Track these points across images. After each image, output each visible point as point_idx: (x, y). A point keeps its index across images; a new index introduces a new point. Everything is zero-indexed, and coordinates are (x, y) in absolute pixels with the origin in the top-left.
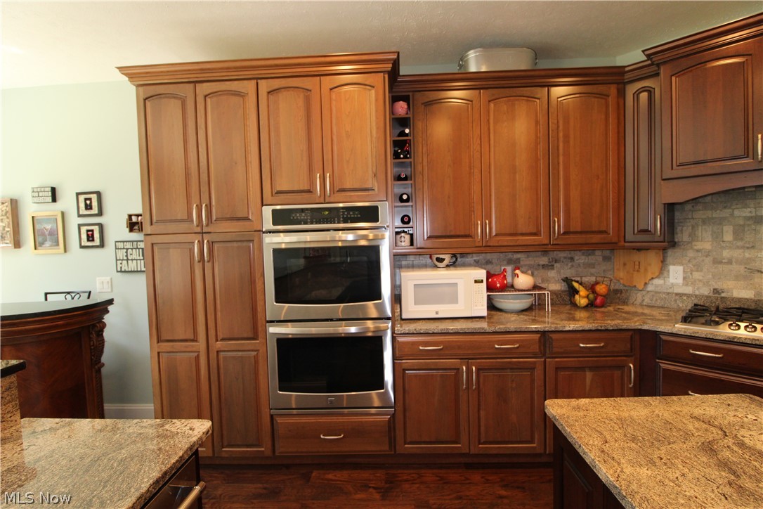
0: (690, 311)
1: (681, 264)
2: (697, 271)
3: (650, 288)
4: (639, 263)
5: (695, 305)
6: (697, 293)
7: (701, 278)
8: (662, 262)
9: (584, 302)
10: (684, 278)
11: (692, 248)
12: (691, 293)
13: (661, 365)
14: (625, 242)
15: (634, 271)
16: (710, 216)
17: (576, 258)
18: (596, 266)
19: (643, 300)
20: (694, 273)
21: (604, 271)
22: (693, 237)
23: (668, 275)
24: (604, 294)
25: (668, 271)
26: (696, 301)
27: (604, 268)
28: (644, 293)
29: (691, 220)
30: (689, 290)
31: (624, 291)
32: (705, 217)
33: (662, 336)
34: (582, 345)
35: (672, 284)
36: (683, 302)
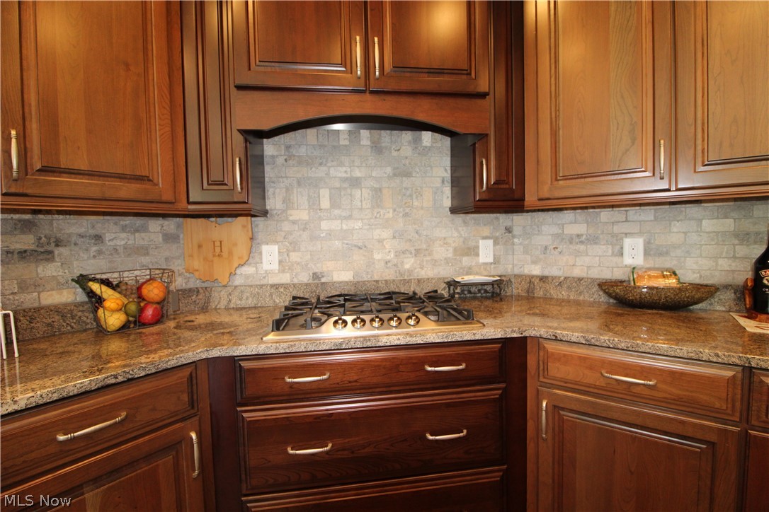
0: (287, 308)
1: (275, 242)
2: (294, 251)
3: (238, 281)
4: (221, 242)
5: (294, 298)
6: (296, 281)
7: (299, 260)
8: (251, 239)
9: (114, 320)
10: (280, 262)
11: (287, 219)
12: (289, 282)
13: (245, 415)
14: (189, 203)
15: (214, 256)
16: (306, 175)
17: (108, 236)
18: (151, 252)
19: (230, 301)
20: (291, 254)
21: (167, 259)
22: (287, 201)
23: (261, 259)
24: (157, 299)
25: (261, 253)
26: (295, 293)
27: (167, 254)
28: (230, 289)
29: (285, 179)
30: (285, 278)
31: (201, 291)
32: (299, 175)
33: (243, 364)
34: (61, 438)
35: (266, 271)
36: (280, 296)
